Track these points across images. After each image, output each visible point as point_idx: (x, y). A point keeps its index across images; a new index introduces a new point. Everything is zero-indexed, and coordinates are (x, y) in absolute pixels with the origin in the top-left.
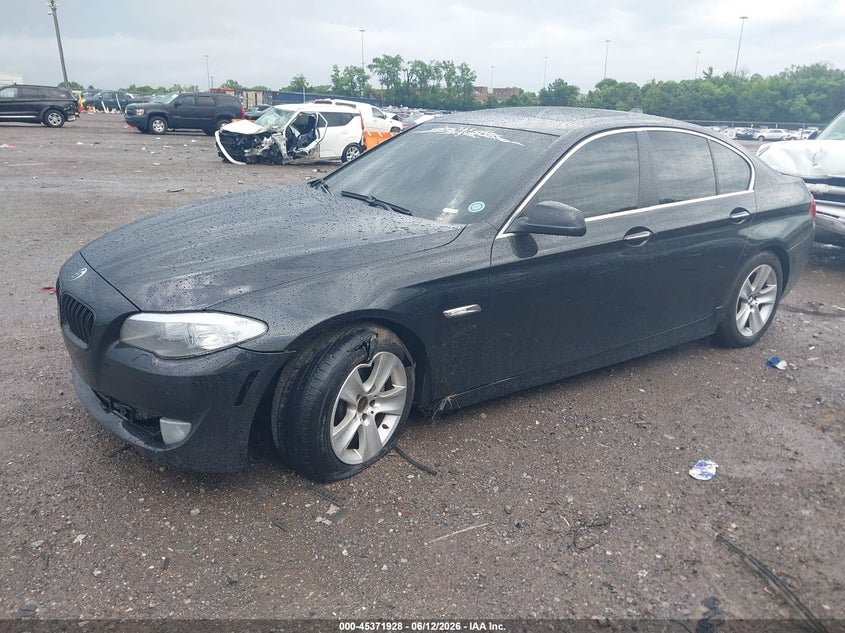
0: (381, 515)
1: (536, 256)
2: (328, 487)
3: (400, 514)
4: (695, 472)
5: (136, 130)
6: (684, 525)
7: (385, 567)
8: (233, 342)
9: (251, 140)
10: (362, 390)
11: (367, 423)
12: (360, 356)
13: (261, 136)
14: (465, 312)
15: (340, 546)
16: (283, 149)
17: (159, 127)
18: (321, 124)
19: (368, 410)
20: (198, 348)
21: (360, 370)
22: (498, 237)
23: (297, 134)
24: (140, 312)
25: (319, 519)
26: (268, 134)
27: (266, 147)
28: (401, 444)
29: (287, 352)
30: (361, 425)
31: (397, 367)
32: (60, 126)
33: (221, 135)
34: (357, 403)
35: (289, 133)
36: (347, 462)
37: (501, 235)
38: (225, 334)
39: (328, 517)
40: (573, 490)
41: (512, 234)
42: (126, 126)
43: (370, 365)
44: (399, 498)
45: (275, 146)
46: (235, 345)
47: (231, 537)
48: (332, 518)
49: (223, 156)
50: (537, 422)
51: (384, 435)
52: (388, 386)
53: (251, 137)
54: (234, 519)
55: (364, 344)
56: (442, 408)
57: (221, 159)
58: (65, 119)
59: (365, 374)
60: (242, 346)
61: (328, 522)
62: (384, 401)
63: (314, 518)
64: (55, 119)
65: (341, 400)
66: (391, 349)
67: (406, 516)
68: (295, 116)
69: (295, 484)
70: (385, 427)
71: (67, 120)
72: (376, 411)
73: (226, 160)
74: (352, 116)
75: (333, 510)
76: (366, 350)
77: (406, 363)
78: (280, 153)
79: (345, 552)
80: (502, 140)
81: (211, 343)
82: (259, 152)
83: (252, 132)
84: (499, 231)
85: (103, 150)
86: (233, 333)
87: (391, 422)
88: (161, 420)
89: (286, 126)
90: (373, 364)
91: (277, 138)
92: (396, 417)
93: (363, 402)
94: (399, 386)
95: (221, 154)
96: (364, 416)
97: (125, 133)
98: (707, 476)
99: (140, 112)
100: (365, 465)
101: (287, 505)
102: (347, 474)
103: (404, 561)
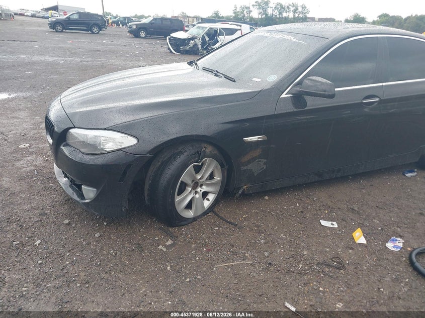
0: (195, 248)
1: (306, 109)
2: (170, 229)
3: (205, 249)
4: (390, 245)
5: (132, 36)
6: (373, 277)
7: (188, 280)
8: (120, 147)
9: (184, 42)
10: (195, 178)
11: (197, 196)
12: (195, 158)
13: (189, 40)
14: (257, 139)
15: (167, 264)
16: (200, 46)
17: (143, 34)
18: (221, 34)
19: (199, 189)
20: (102, 149)
21: (194, 166)
22: (281, 96)
23: (207, 39)
24: (75, 127)
25: (160, 247)
26: (193, 39)
27: (191, 46)
28: (216, 210)
29: (148, 155)
30: (193, 197)
31: (216, 167)
32: (98, 33)
33: (169, 39)
34: (192, 185)
35: (203, 38)
36: (184, 216)
37: (284, 95)
38: (116, 142)
39: (166, 246)
40: (308, 248)
41: (291, 95)
42: (128, 34)
43: (200, 164)
44: (207, 240)
45: (196, 45)
46: (120, 150)
47: (112, 252)
48: (167, 247)
49: (170, 50)
50: (298, 205)
51: (207, 204)
52: (211, 177)
53: (184, 40)
54: (117, 241)
55: (198, 152)
56: (240, 193)
57: (169, 51)
58: (100, 30)
59: (198, 169)
60: (124, 150)
61: (165, 250)
62: (208, 185)
63: (158, 246)
64: (95, 29)
65: (182, 182)
66: (213, 157)
67: (208, 251)
68: (207, 29)
69: (154, 225)
70: (208, 200)
71: (101, 31)
72: (203, 190)
73: (171, 52)
74: (236, 30)
75: (169, 242)
76: (199, 156)
77: (222, 166)
78: (198, 48)
79: (169, 268)
80: (294, 40)
81: (109, 147)
82: (187, 48)
83: (185, 38)
84: (283, 93)
85: (114, 45)
86: (120, 142)
87: (211, 197)
88: (83, 186)
89: (202, 35)
90: (202, 164)
91: (197, 41)
92: (214, 195)
93: (196, 185)
94: (217, 178)
95: (169, 49)
96: (196, 192)
97: (127, 37)
98: (397, 248)
99: (134, 27)
100: (194, 219)
101: (146, 237)
102: (183, 223)
103: (199, 277)
